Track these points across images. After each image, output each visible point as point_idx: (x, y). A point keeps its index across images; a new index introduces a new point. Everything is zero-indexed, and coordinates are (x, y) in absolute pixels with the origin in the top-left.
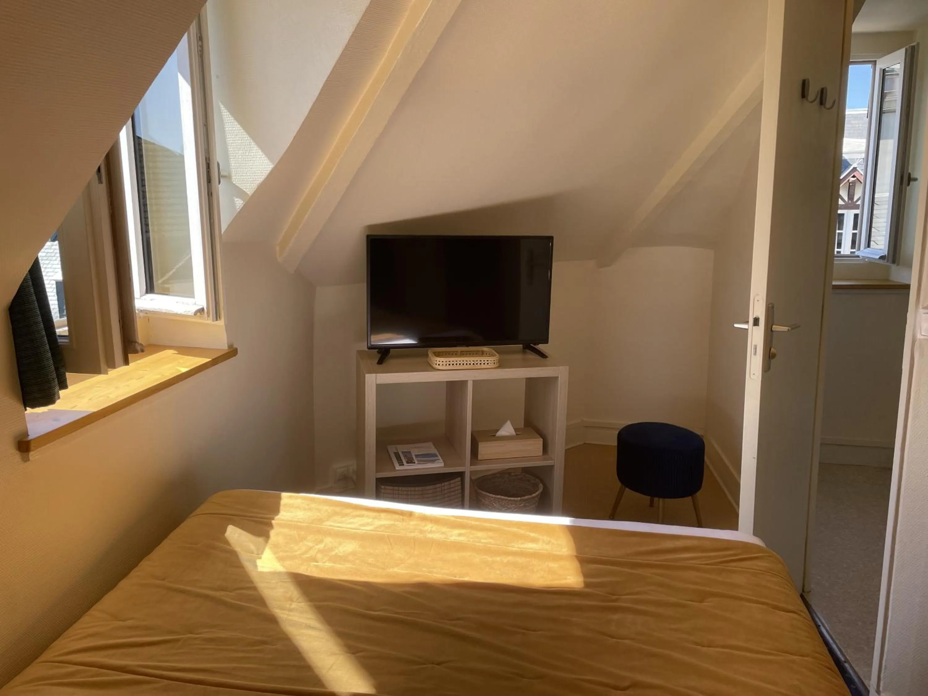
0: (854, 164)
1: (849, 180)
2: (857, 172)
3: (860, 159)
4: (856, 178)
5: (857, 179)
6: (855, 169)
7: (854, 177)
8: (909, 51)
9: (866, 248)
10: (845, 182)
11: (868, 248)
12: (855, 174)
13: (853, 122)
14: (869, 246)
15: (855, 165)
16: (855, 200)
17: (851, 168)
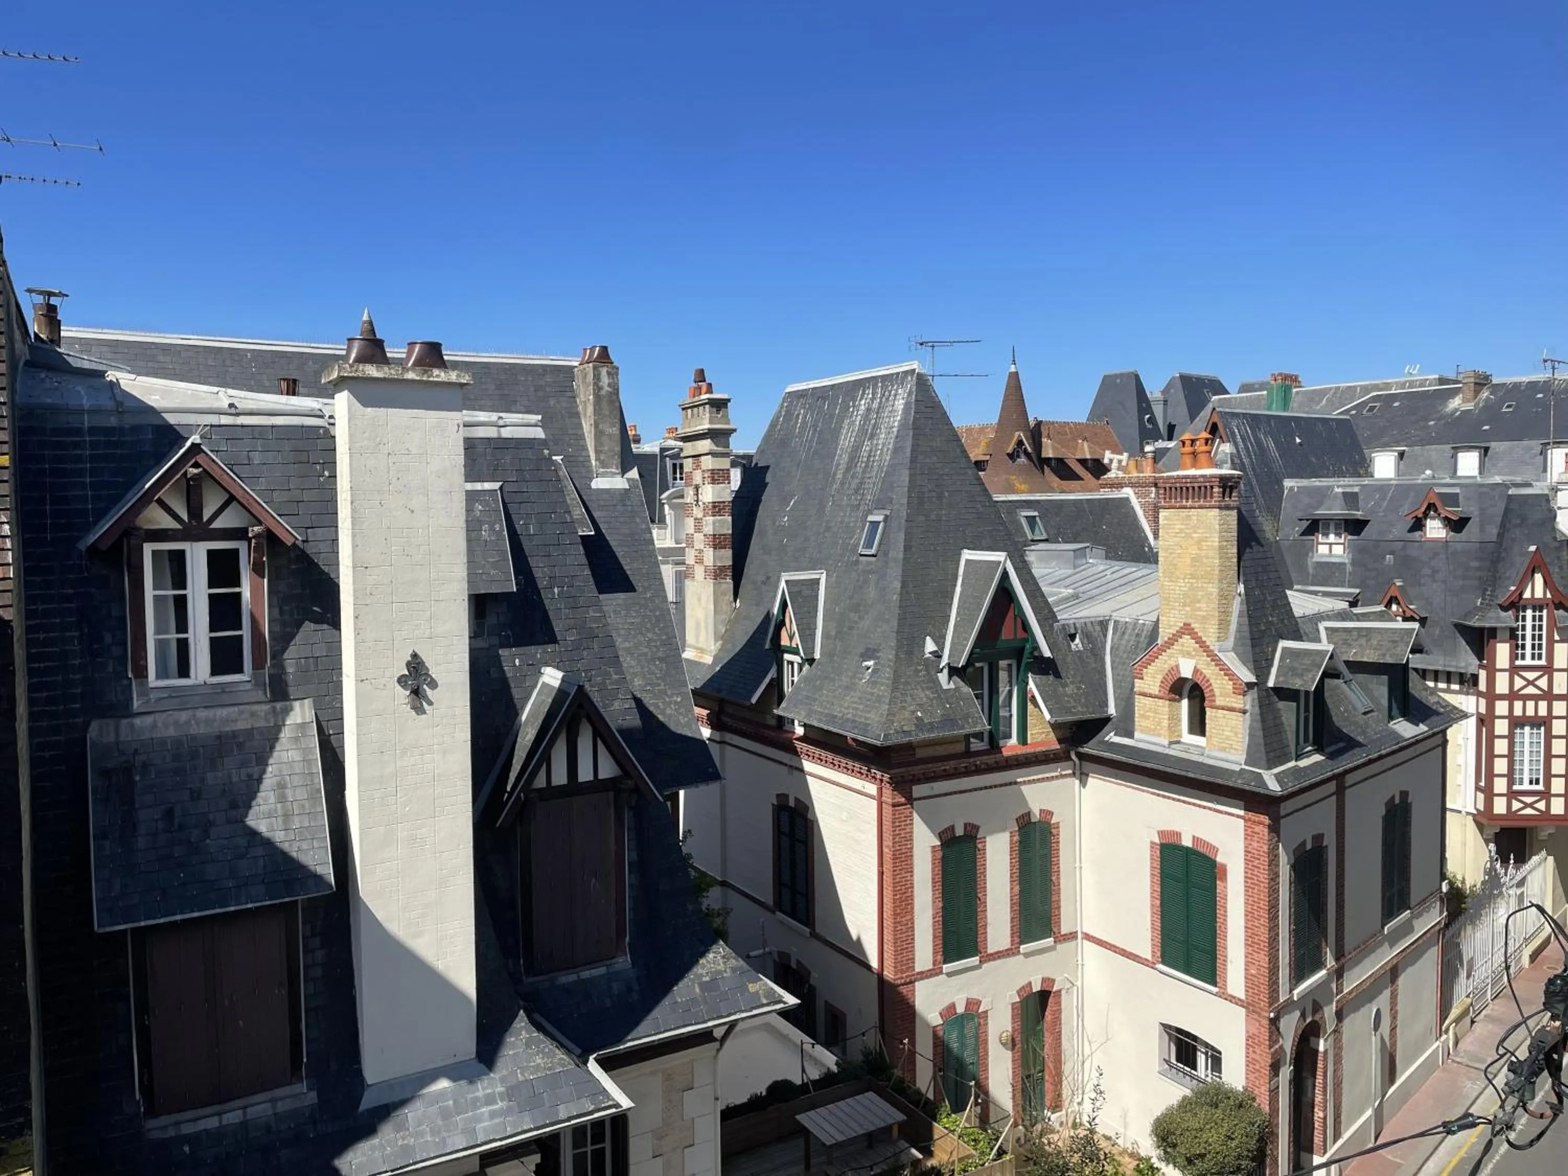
0: (193, 437)
1: (186, 472)
2: (202, 455)
3: (205, 426)
4: (200, 470)
5: (205, 470)
6: (195, 448)
7: (197, 465)
10: (178, 476)
12: (200, 459)
13: (161, 358)
15: (195, 438)
16: (205, 519)
17: (188, 444)
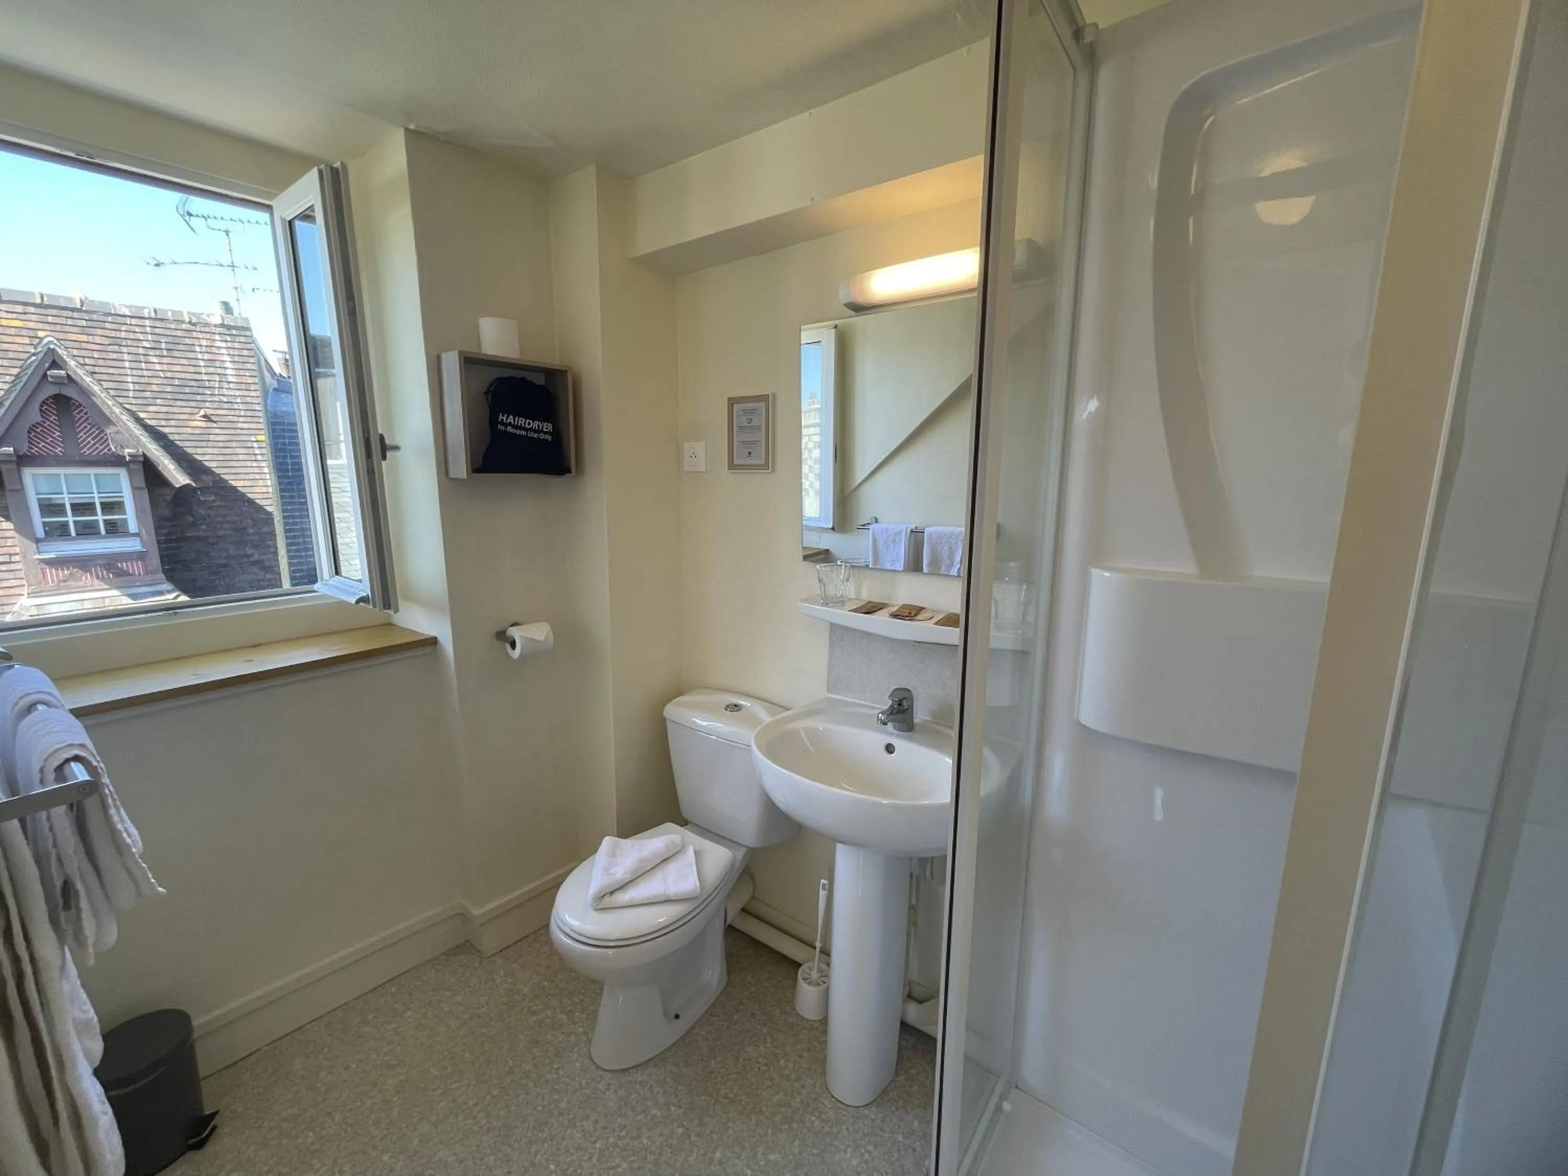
8: (327, 176)
9: (333, 576)
11: (337, 577)
14: (337, 572)
